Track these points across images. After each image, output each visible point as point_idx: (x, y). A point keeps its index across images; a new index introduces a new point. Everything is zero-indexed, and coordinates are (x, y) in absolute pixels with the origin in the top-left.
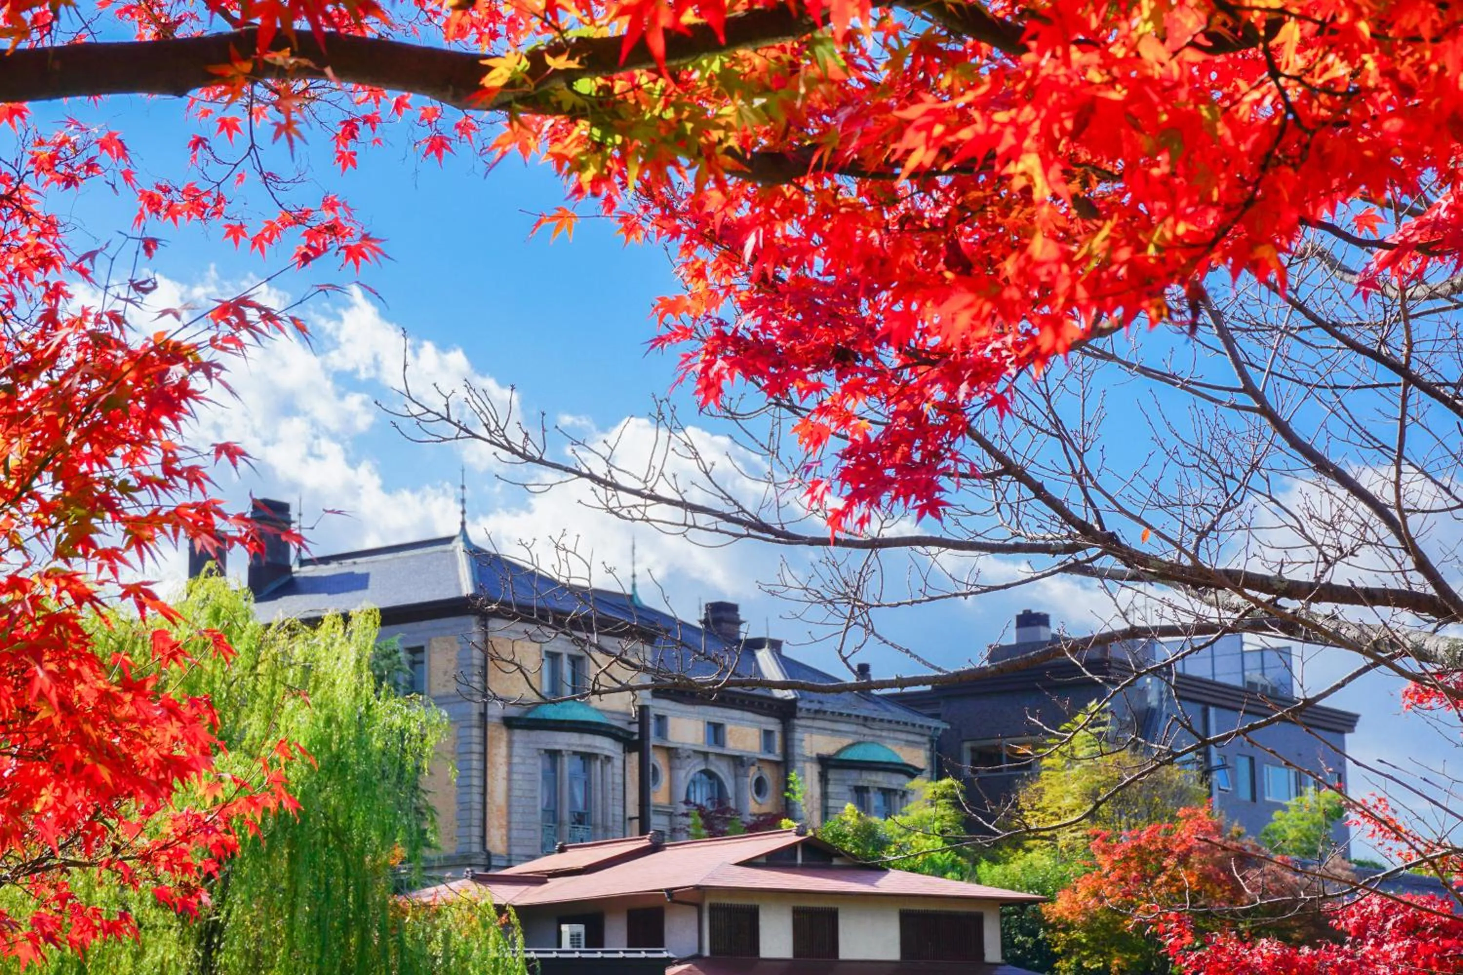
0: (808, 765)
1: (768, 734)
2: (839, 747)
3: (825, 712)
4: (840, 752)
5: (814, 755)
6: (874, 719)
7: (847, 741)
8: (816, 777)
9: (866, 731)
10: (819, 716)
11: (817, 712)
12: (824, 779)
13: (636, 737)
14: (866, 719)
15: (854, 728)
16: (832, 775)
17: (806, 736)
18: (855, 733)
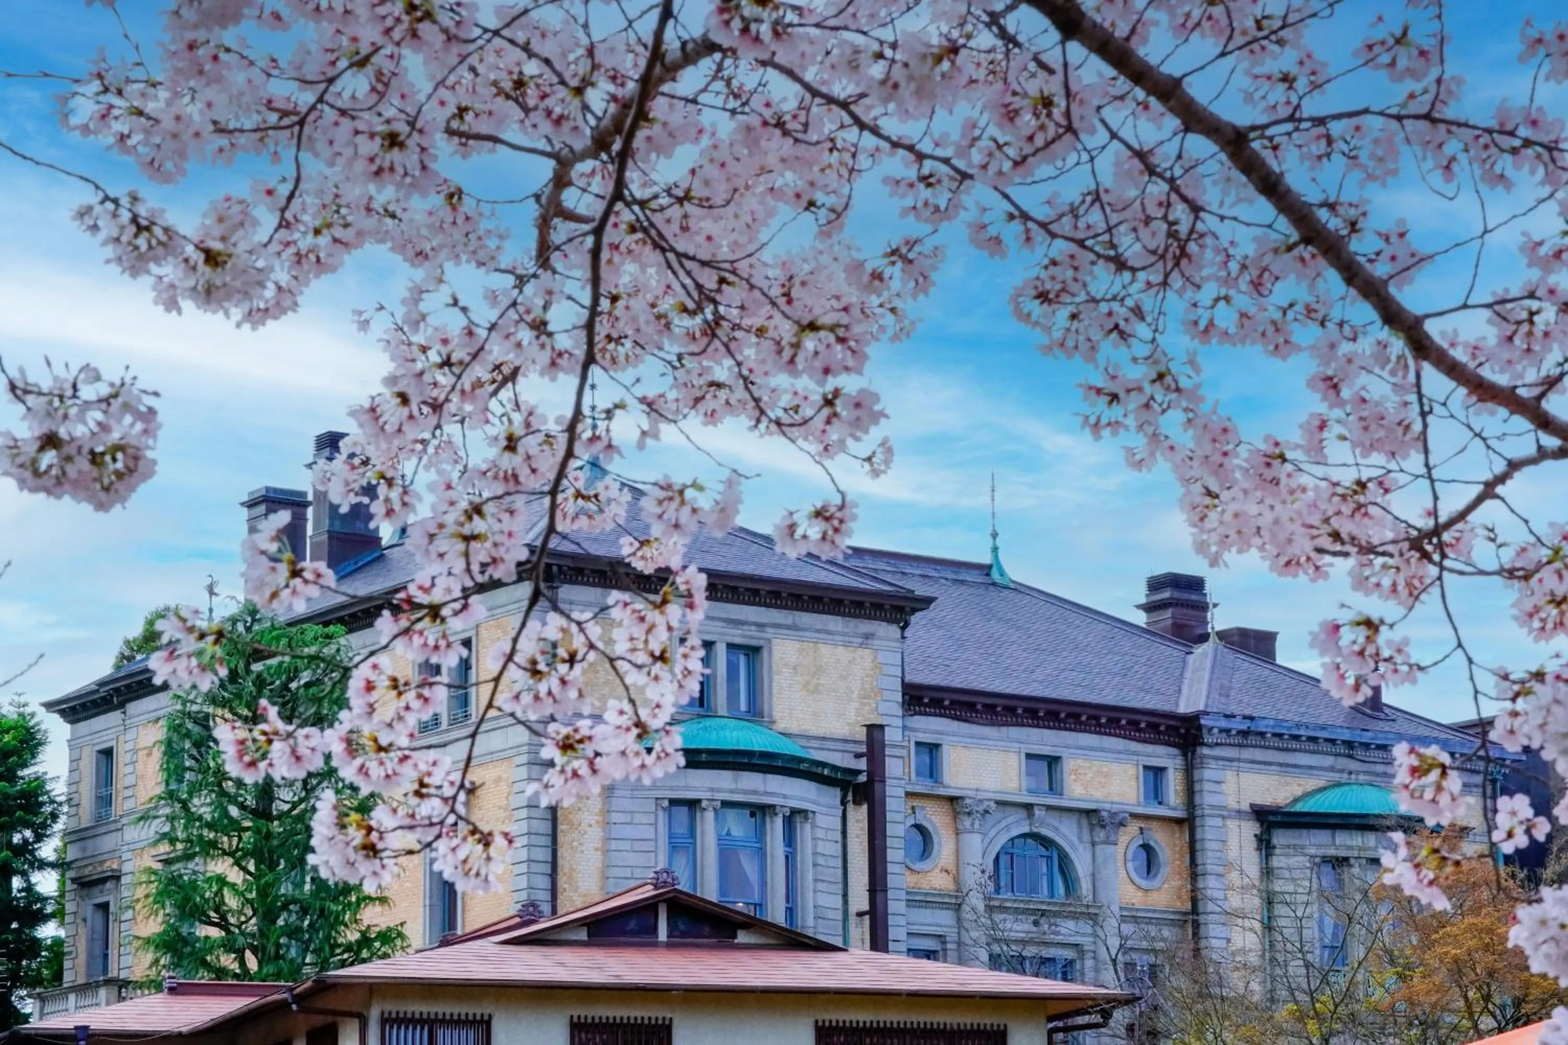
0: (1232, 824)
1: (1156, 773)
2: (1299, 792)
3: (1262, 734)
4: (1296, 800)
5: (1245, 807)
6: (1366, 746)
7: (1312, 783)
8: (1250, 844)
9: (1353, 765)
10: (1252, 740)
11: (1244, 734)
12: (1265, 845)
13: (863, 778)
14: (1349, 744)
15: (1329, 761)
16: (1280, 838)
17: (1229, 776)
18: (1332, 769)
